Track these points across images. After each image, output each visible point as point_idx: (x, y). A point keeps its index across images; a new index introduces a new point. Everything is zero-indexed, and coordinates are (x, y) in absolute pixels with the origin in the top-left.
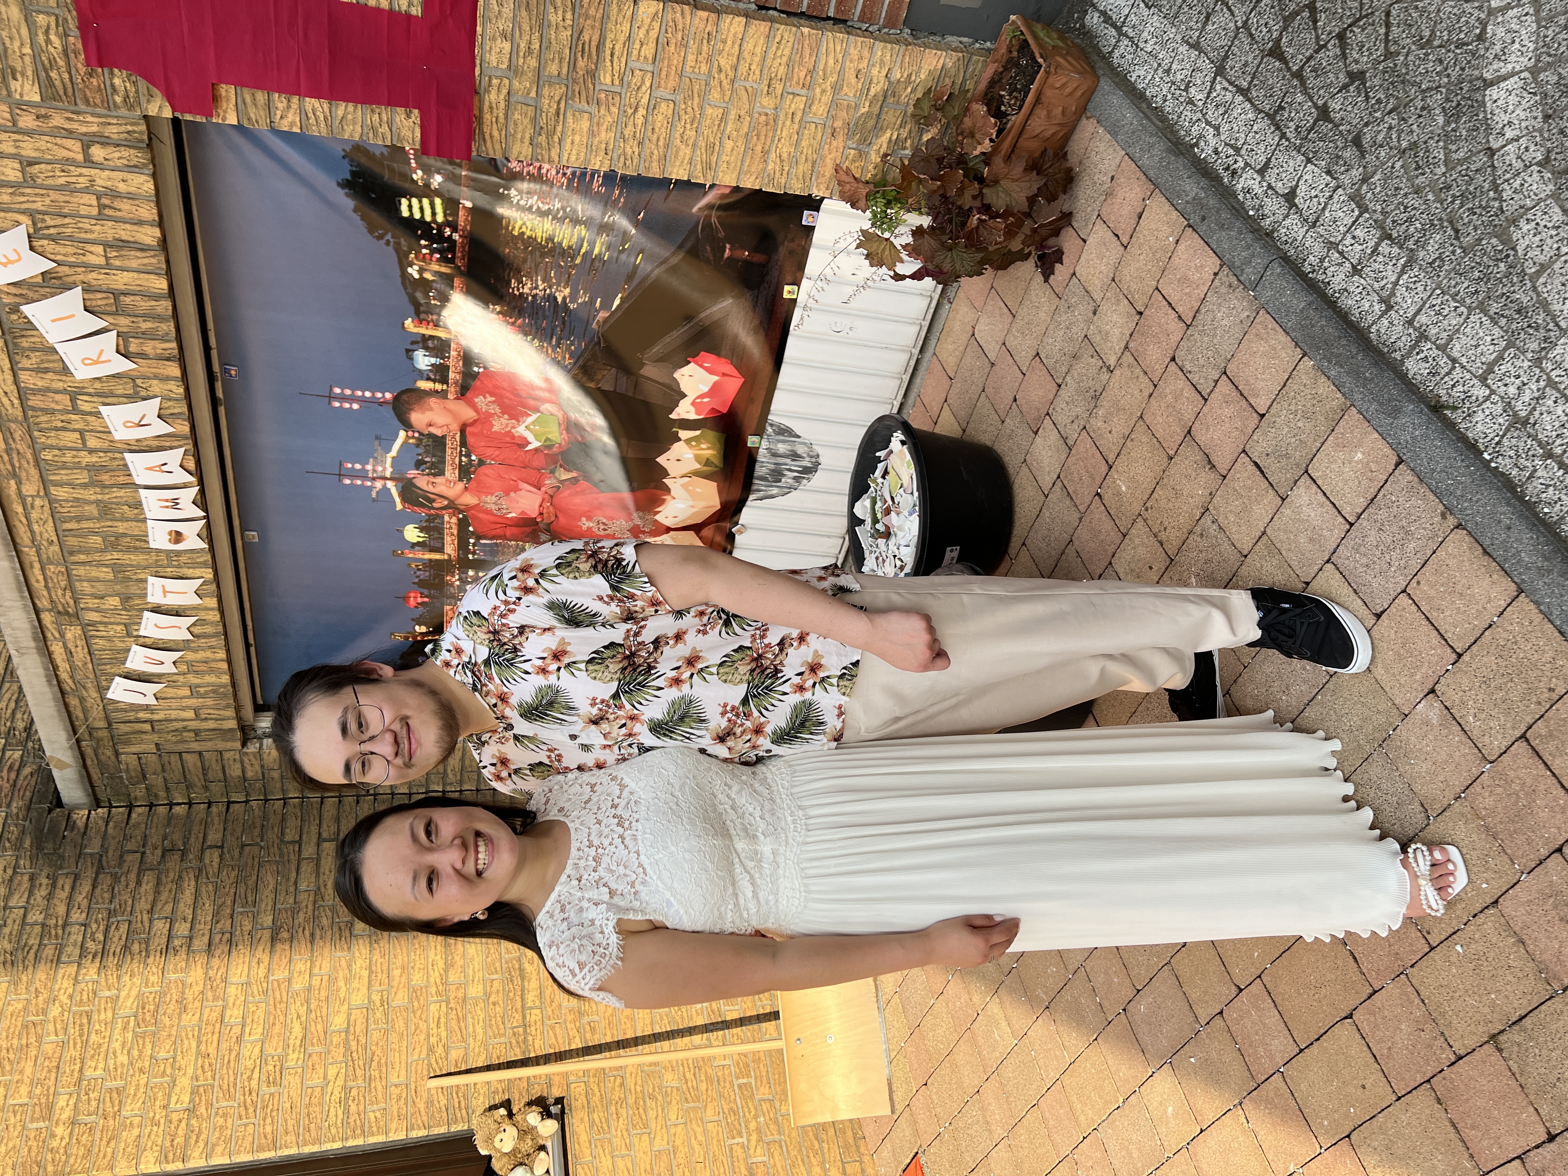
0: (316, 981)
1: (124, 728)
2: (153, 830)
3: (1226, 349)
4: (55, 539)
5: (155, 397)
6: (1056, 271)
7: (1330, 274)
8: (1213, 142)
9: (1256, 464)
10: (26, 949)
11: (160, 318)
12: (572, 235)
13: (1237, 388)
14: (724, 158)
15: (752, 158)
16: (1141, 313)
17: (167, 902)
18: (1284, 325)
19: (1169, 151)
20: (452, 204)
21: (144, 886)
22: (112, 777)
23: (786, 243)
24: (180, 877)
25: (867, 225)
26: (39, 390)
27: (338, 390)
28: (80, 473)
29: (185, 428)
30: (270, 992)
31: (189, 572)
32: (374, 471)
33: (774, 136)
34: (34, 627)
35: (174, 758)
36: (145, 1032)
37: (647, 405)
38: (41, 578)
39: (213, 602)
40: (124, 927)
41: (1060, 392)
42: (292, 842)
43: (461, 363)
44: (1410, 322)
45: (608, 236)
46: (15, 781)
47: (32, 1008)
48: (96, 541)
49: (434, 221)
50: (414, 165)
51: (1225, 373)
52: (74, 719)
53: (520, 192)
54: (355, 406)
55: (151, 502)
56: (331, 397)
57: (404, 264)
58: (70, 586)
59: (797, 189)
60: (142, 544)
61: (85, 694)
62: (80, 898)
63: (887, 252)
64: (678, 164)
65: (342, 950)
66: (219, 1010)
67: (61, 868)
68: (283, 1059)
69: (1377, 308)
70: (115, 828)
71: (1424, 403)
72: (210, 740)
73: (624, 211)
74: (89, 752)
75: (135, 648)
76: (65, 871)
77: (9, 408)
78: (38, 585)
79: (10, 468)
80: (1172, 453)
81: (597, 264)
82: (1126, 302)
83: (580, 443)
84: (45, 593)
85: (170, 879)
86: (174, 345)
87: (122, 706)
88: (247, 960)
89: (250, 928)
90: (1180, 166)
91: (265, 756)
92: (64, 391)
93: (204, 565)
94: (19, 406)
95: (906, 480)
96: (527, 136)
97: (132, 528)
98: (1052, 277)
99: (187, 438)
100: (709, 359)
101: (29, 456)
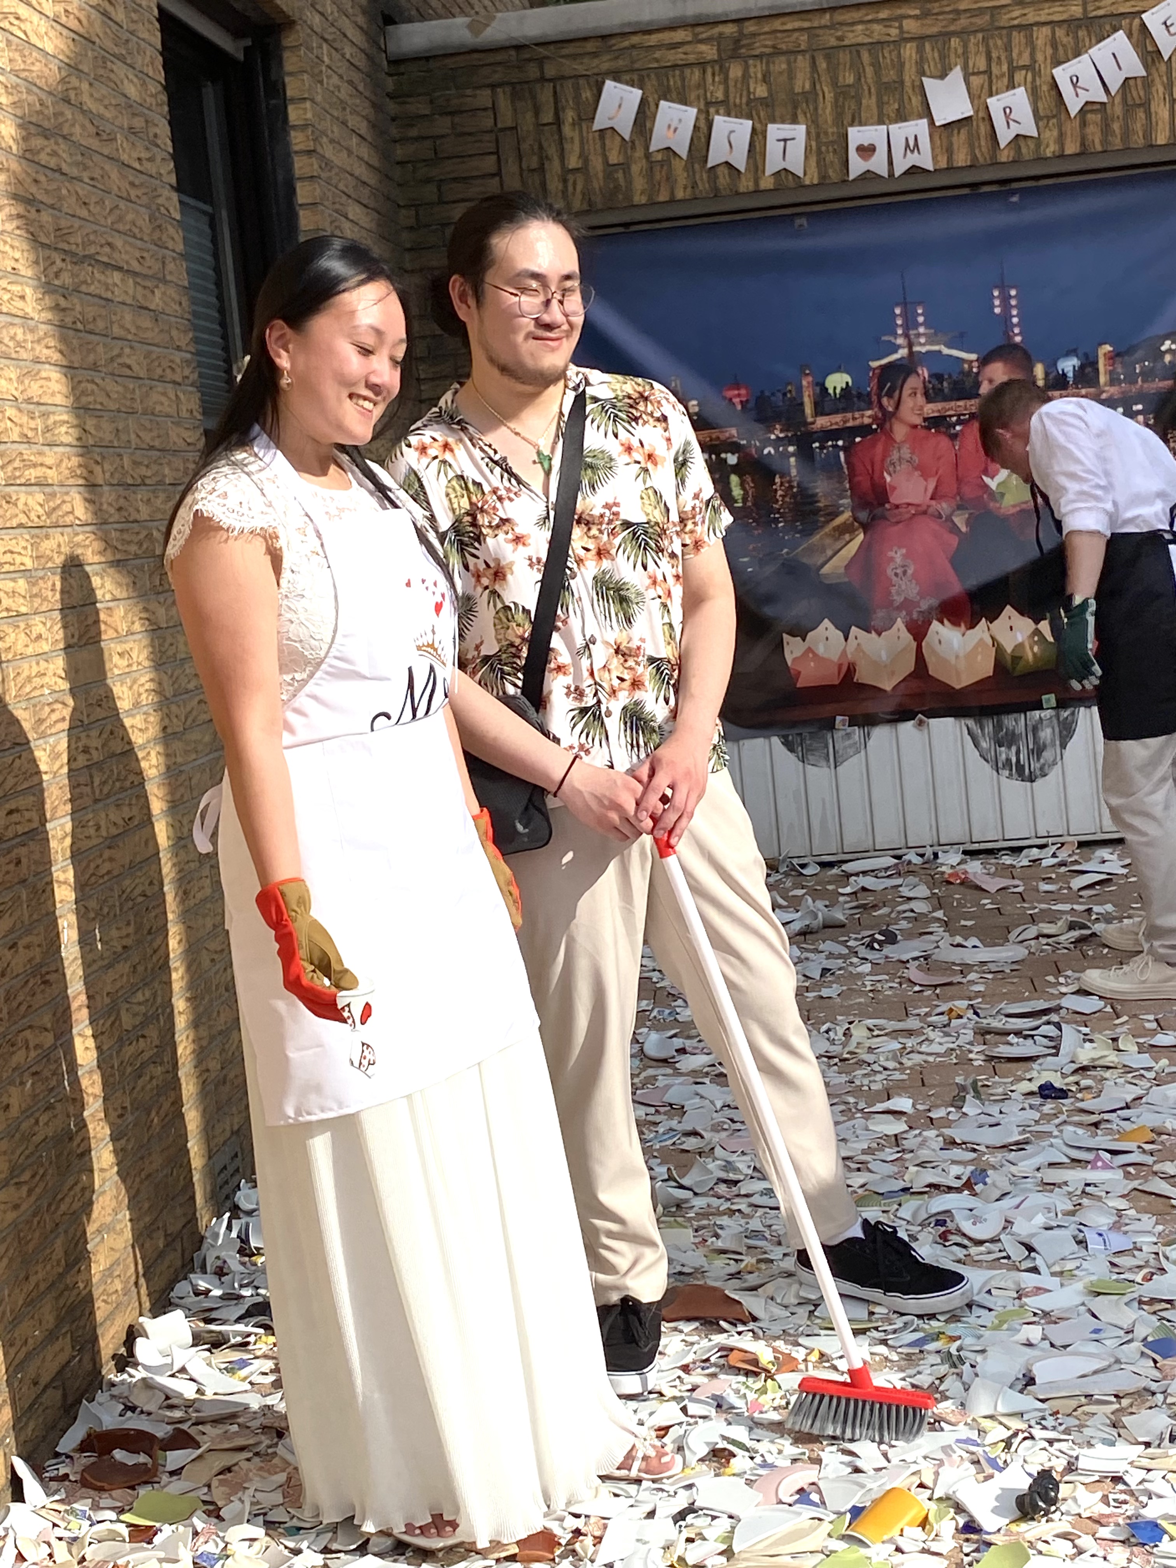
1: (545, 95)
4: (846, 42)
5: (1040, 133)
11: (1125, 138)
22: (447, 79)
26: (1032, 41)
27: (1013, 293)
31: (815, 164)
32: (919, 335)
38: (789, 26)
39: (767, 183)
48: (850, 79)
54: (997, 310)
56: (1004, 289)
60: (849, 121)
61: (605, 58)
74: (499, 57)
75: (692, 110)
77: (1007, 16)
78: (777, 24)
84: (766, 29)
92: (1034, 60)
93: (823, 177)
101: (952, 28)
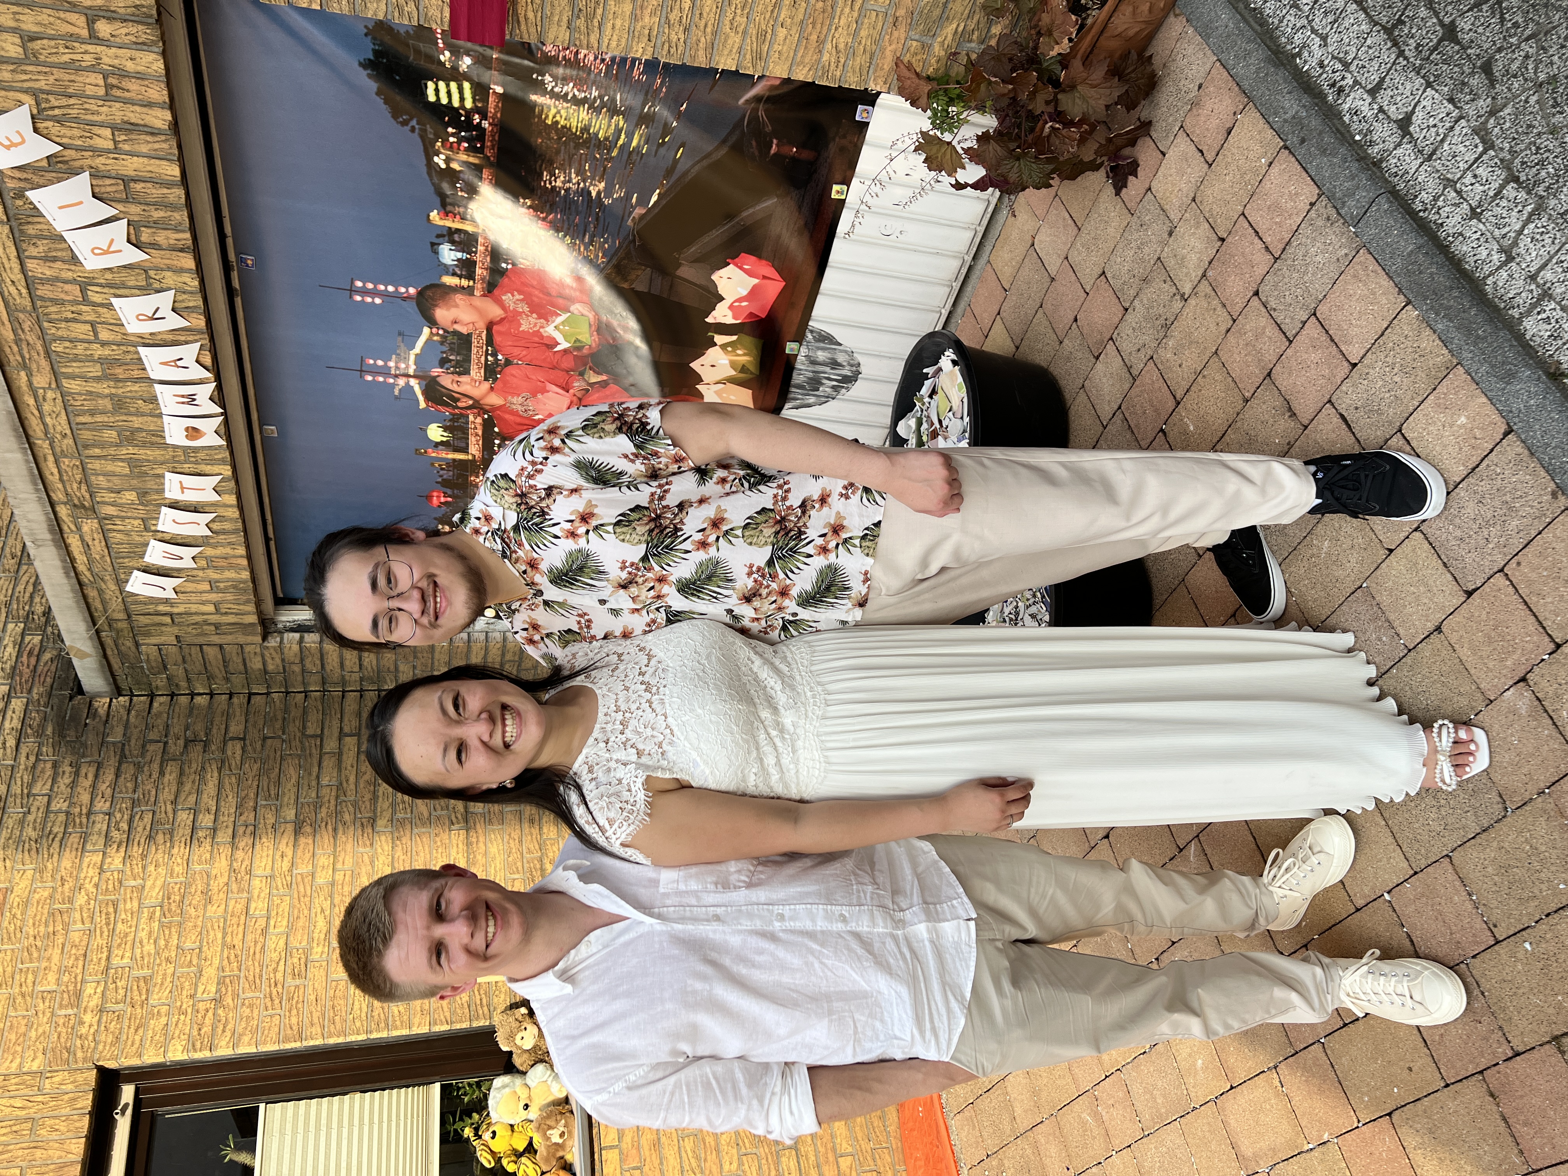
0: (339, 876)
1: (144, 620)
2: (175, 721)
3: (1318, 288)
4: (68, 432)
5: (169, 289)
6: (1129, 184)
7: (1444, 215)
8: (1318, 52)
9: (1342, 416)
10: (51, 837)
11: (172, 207)
12: (609, 126)
13: (1327, 332)
14: (776, 47)
15: (806, 48)
16: (1223, 240)
17: (190, 793)
18: (1387, 268)
19: (1268, 60)
20: (481, 90)
21: (167, 776)
22: (132, 667)
23: (837, 139)
24: (203, 768)
25: (926, 126)
26: (48, 280)
27: (359, 284)
28: (94, 366)
29: (201, 323)
30: (294, 886)
31: (207, 469)
32: (397, 368)
33: (830, 25)
34: (49, 519)
35: (195, 651)
36: (170, 923)
37: (682, 308)
38: (55, 471)
39: (232, 499)
40: (148, 818)
41: (1127, 317)
42: (314, 736)
43: (488, 259)
44: (1533, 278)
45: (647, 127)
46: (35, 667)
47: (58, 896)
48: (111, 435)
49: (462, 106)
50: (441, 45)
51: (1315, 314)
52: (93, 610)
53: (555, 78)
54: (378, 301)
55: (167, 397)
56: (352, 290)
57: (429, 153)
58: (86, 480)
59: (852, 82)
60: (158, 440)
61: (104, 587)
62: (104, 787)
63: (948, 156)
64: (726, 53)
65: (365, 846)
66: (243, 902)
67: (83, 756)
68: (307, 952)
69: (1496, 257)
70: (137, 716)
71: (1541, 368)
72: (231, 634)
73: (664, 101)
74: (109, 642)
75: (153, 543)
76: (88, 759)
77: (17, 298)
78: (53, 479)
79: (20, 359)
80: (1247, 394)
81: (634, 157)
82: (1207, 225)
83: (611, 346)
84: (60, 486)
85: (192, 770)
86: (188, 235)
87: (141, 598)
88: (271, 852)
89: (273, 821)
90: (1280, 79)
91: (286, 651)
92: (73, 281)
93: (223, 461)
94: (27, 296)
95: (956, 403)
96: (565, 19)
97: (148, 423)
98: (1124, 190)
99: (203, 333)
100: (750, 262)
101: (40, 348)
